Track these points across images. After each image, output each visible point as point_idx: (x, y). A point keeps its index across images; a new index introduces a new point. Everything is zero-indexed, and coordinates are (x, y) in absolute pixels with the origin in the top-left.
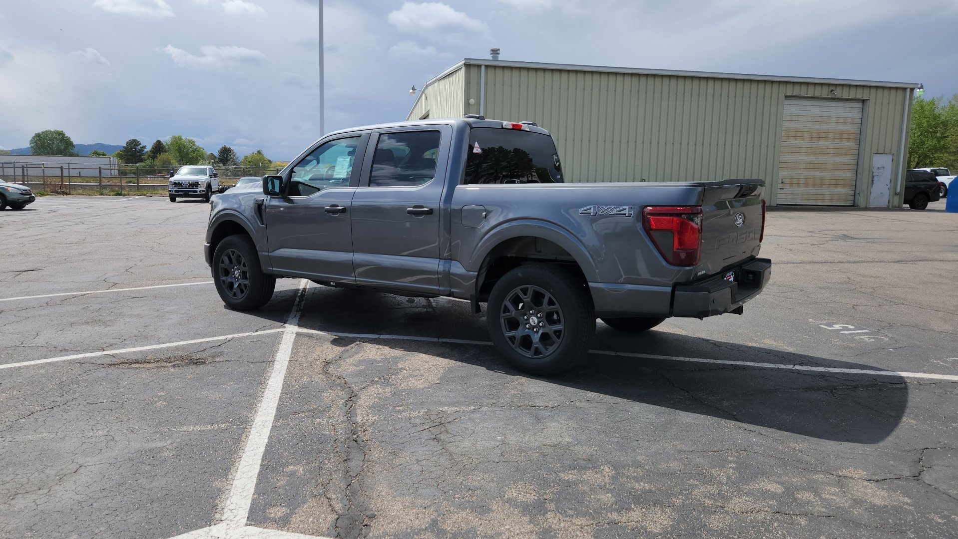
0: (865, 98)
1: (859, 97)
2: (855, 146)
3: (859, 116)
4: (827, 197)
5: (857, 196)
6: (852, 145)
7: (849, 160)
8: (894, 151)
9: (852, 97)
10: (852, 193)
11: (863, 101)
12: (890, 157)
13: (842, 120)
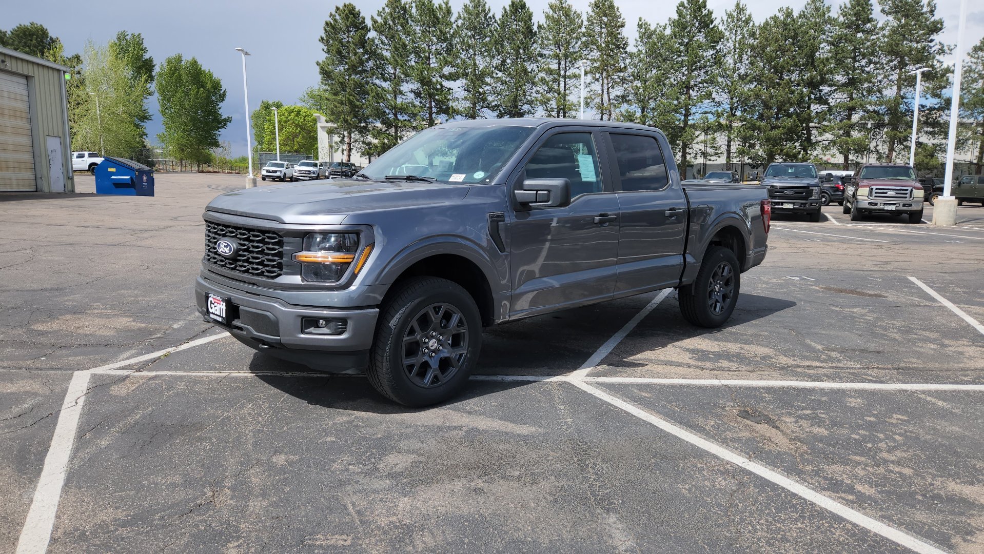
0: (31, 74)
1: (26, 73)
2: (27, 126)
3: (25, 93)
4: (14, 182)
5: (39, 181)
6: (24, 124)
7: (25, 141)
8: (61, 135)
9: (20, 71)
10: (33, 177)
11: (27, 77)
12: (58, 140)
13: (13, 96)
